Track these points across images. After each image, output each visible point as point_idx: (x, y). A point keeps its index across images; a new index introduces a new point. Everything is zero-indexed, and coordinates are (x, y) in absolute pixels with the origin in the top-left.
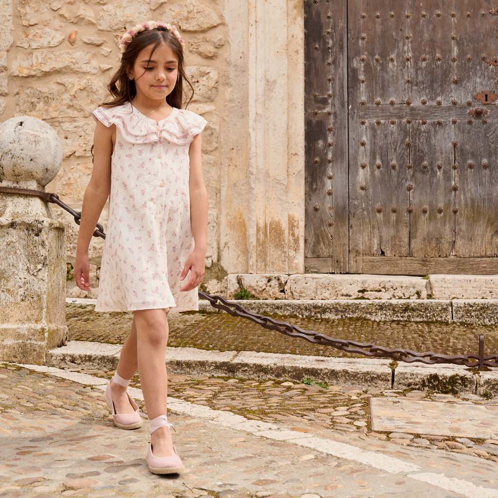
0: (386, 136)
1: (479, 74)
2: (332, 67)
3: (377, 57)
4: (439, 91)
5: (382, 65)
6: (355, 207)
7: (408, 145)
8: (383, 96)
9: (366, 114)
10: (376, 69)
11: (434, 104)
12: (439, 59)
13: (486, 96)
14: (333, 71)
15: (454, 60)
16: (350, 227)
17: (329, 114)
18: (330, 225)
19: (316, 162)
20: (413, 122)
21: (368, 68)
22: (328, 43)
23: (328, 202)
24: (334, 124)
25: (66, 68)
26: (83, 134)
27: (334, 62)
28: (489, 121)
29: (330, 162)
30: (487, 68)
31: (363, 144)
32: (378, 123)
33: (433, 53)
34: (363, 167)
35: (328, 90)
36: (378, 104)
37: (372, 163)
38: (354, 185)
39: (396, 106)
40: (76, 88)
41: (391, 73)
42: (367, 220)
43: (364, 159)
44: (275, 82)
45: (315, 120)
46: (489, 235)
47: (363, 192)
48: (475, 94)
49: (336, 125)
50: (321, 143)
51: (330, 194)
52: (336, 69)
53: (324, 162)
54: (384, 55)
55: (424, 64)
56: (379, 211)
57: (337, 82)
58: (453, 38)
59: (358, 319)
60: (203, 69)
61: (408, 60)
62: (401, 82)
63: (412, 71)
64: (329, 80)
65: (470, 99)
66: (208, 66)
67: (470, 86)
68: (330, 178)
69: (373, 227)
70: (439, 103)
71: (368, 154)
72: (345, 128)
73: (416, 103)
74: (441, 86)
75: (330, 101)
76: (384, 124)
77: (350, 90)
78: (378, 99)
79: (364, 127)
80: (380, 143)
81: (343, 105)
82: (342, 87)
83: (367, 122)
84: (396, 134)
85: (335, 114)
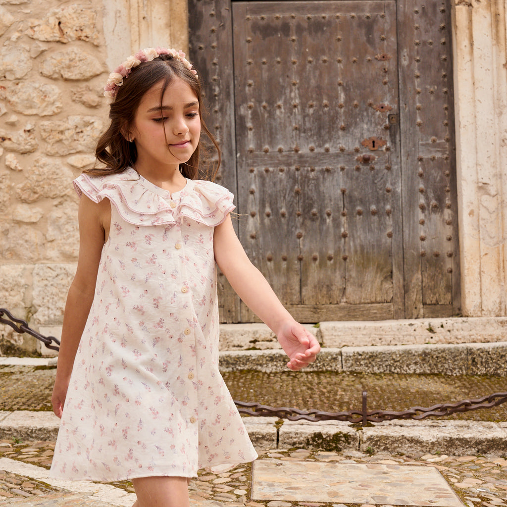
0: (275, 184)
1: (366, 120)
2: (219, 115)
3: (264, 104)
4: (326, 138)
5: (269, 112)
7: (297, 193)
8: (271, 143)
9: (254, 162)
10: (263, 116)
11: (322, 150)
12: (326, 106)
13: (374, 142)
14: (220, 119)
15: (341, 106)
20: (302, 169)
21: (255, 116)
22: (214, 90)
24: (223, 172)
27: (221, 109)
28: (377, 167)
30: (373, 114)
31: (252, 193)
32: (267, 171)
33: (320, 99)
34: (253, 215)
36: (266, 151)
37: (262, 212)
38: (244, 234)
39: (284, 153)
41: (279, 120)
43: (253, 208)
46: (378, 281)
47: (253, 241)
48: (362, 140)
49: (225, 175)
52: (223, 116)
54: (271, 102)
55: (311, 111)
56: (270, 260)
57: (225, 130)
58: (340, 84)
61: (295, 106)
62: (289, 129)
63: (299, 117)
64: (217, 128)
65: (357, 145)
67: (357, 132)
70: (327, 150)
71: (258, 202)
72: (233, 176)
73: (304, 150)
74: (329, 132)
76: (273, 172)
77: (238, 138)
78: (267, 147)
79: (253, 175)
80: (269, 191)
81: (231, 153)
82: (230, 135)
83: (256, 170)
84: (285, 182)
85: (223, 163)
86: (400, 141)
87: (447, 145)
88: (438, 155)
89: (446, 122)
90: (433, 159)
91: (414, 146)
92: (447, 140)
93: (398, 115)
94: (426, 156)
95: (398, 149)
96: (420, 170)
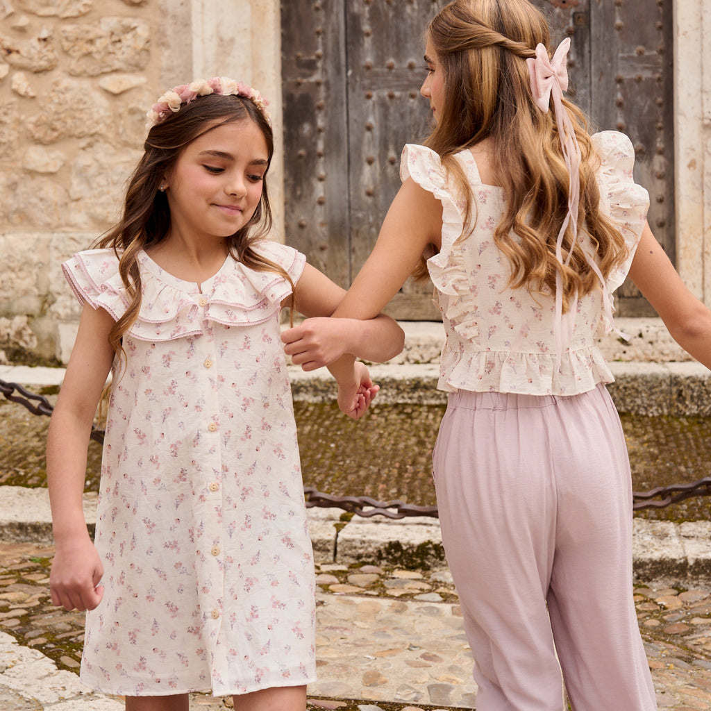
0: (402, 116)
2: (322, 13)
5: (396, 9)
6: (359, 221)
8: (398, 56)
9: (372, 84)
10: (386, 15)
14: (323, 19)
16: (352, 251)
17: (318, 84)
18: (322, 249)
19: (300, 156)
21: (375, 15)
23: (320, 215)
24: (326, 98)
27: (325, 5)
29: (320, 155)
30: (551, 12)
31: (369, 128)
32: (391, 96)
34: (370, 162)
35: (317, 48)
36: (391, 68)
37: (383, 156)
38: (357, 189)
39: (417, 71)
41: (409, 21)
43: (370, 151)
44: (232, 41)
45: (297, 94)
47: (370, 200)
49: (329, 101)
50: (307, 128)
51: (321, 203)
52: (328, 16)
53: (313, 156)
57: (330, 36)
60: (128, 21)
64: (318, 33)
66: (135, 17)
68: (321, 179)
71: (377, 143)
72: (342, 104)
75: (319, 64)
76: (400, 98)
77: (350, 47)
78: (391, 61)
79: (370, 102)
80: (394, 126)
81: (338, 70)
82: (337, 43)
83: (375, 95)
84: (417, 114)
85: (327, 84)
86: (590, 52)
87: (660, 60)
88: (647, 75)
89: (659, 23)
90: (639, 80)
91: (611, 60)
92: (661, 52)
93: (588, 13)
94: (627, 75)
95: (587, 65)
96: (619, 96)
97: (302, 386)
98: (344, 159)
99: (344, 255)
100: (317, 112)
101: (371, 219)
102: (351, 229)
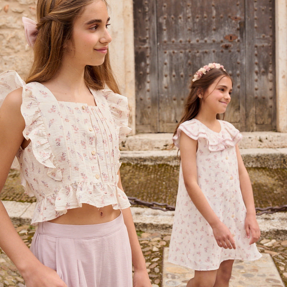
0: (178, 59)
1: (227, 25)
2: (148, 22)
3: (172, 16)
4: (205, 34)
5: (175, 21)
6: (162, 98)
7: (190, 64)
8: (176, 37)
9: (167, 48)
10: (172, 23)
11: (203, 41)
12: (205, 17)
13: (231, 37)
14: (149, 25)
15: (213, 18)
16: (160, 108)
17: (147, 48)
18: (149, 108)
19: (141, 74)
20: (192, 51)
21: (168, 23)
22: (146, 9)
23: (148, 95)
24: (150, 53)
25: (4, 25)
26: (14, 62)
27: (149, 19)
28: (232, 50)
29: (148, 74)
30: (231, 22)
31: (166, 64)
32: (174, 52)
33: (202, 14)
34: (166, 76)
35: (146, 35)
36: (173, 42)
37: (171, 74)
38: (161, 86)
39: (183, 43)
40: (10, 37)
41: (180, 25)
42: (168, 105)
43: (166, 72)
44: (117, 32)
45: (140, 51)
46: (232, 111)
47: (166, 90)
48: (225, 36)
50: (143, 64)
51: (148, 91)
52: (150, 23)
53: (145, 74)
54: (176, 15)
55: (197, 20)
56: (175, 100)
57: (151, 31)
58: (213, 6)
59: (163, 165)
61: (189, 18)
62: (186, 30)
63: (191, 24)
64: (147, 30)
65: (222, 39)
67: (222, 31)
68: (148, 82)
69: (172, 108)
70: (206, 41)
71: (168, 69)
72: (156, 55)
73: (194, 41)
74: (207, 32)
75: (148, 41)
76: (177, 53)
77: (159, 35)
78: (173, 39)
79: (166, 55)
80: (175, 63)
81: (154, 43)
82: (154, 33)
83: (168, 52)
84: (183, 59)
85: (150, 48)
86: (245, 36)
87: (271, 39)
88: (266, 44)
89: (270, 26)
90: (263, 46)
91: (253, 39)
92: (271, 36)
93: (245, 22)
94: (259, 44)
95: (244, 41)
96: (256, 52)
97: (147, 159)
98: (156, 75)
99: (156, 110)
100: (147, 58)
101: (166, 97)
102: (159, 100)
